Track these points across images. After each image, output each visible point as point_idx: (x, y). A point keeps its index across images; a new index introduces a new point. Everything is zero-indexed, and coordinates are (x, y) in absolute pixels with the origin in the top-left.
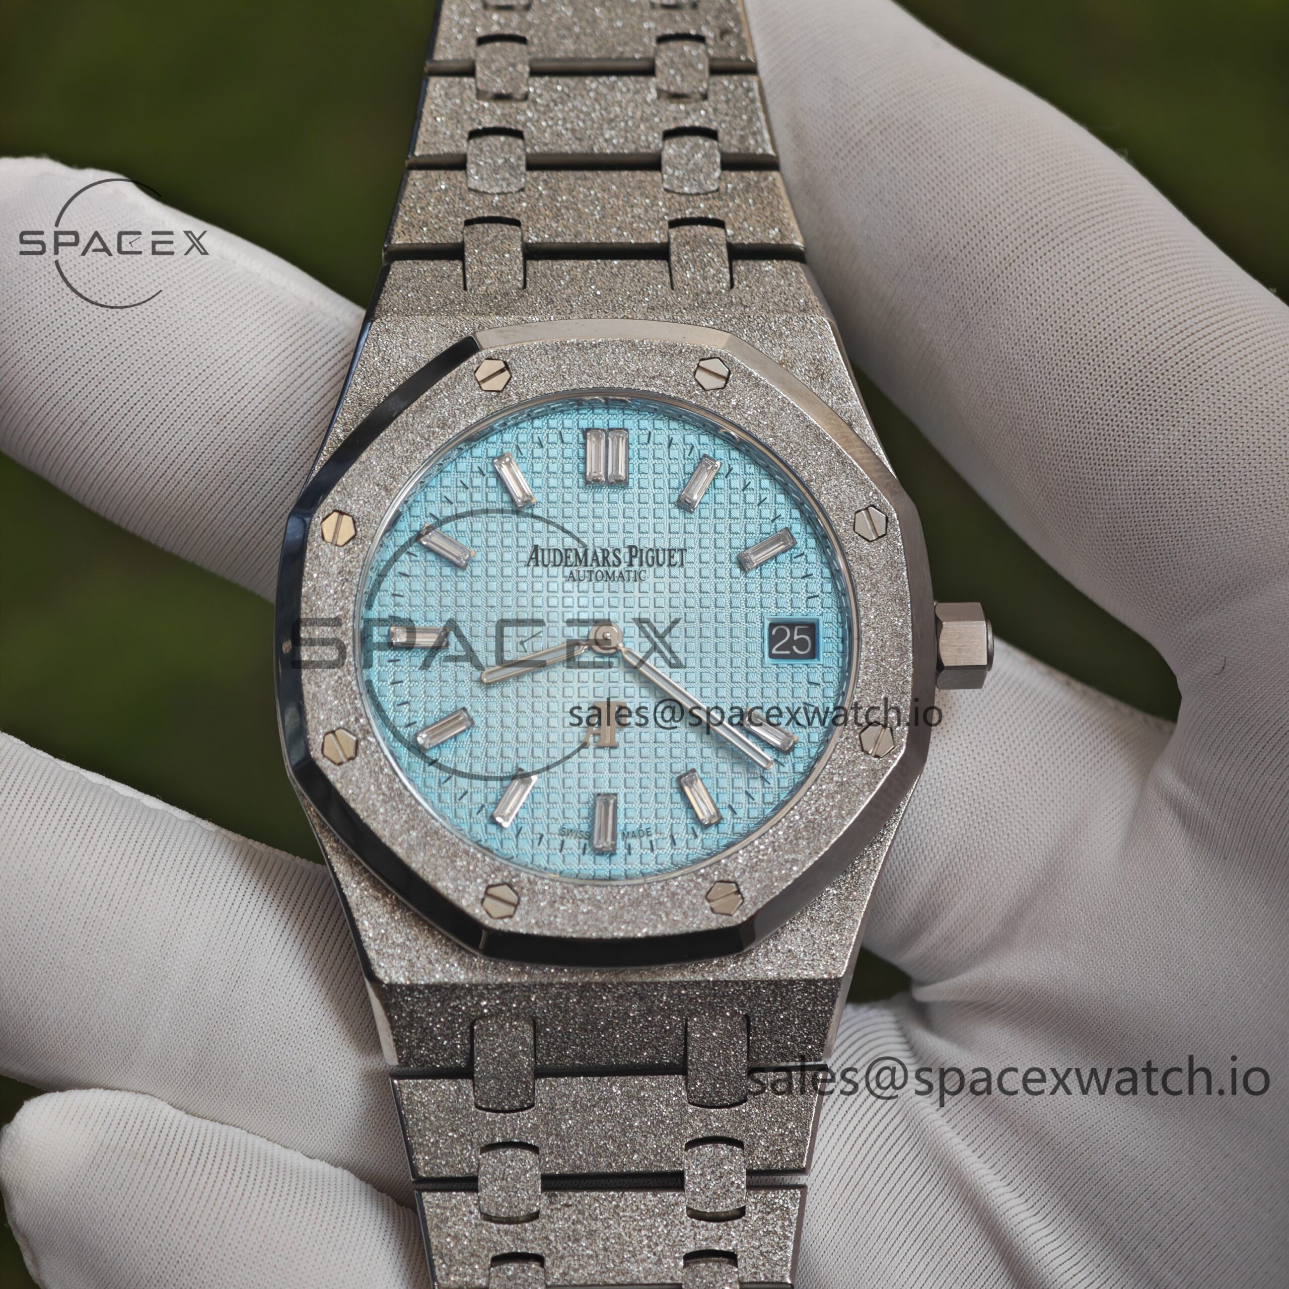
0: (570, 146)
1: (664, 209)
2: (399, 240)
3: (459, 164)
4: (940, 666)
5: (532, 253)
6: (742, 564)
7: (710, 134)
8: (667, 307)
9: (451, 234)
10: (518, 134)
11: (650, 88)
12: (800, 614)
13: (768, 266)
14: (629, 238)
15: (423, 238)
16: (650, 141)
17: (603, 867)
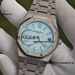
0: (42, 5)
1: (47, 10)
2: (30, 9)
3: (35, 5)
4: (58, 43)
5: (38, 11)
6: (47, 34)
7: (51, 6)
8: (46, 17)
9: (33, 9)
10: (39, 4)
11: (48, 2)
12: (50, 38)
13: (53, 15)
14: (44, 12)
15: (32, 9)
16: (47, 6)
17: (34, 52)
